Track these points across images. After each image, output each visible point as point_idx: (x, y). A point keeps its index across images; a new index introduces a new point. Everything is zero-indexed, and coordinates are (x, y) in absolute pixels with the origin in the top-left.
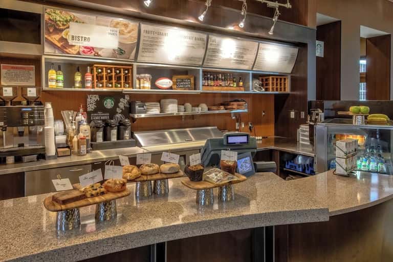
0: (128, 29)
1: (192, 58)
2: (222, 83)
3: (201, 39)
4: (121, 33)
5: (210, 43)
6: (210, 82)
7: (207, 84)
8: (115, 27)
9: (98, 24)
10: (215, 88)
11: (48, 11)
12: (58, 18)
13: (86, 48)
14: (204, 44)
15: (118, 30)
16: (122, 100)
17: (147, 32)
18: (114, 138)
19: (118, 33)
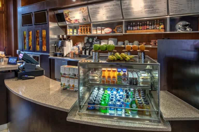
0: (84, 10)
1: (115, 16)
2: (141, 28)
3: (117, 5)
4: (83, 12)
5: (123, 5)
6: (138, 27)
7: (136, 29)
8: (80, 10)
9: (76, 11)
10: (136, 31)
11: (64, 11)
12: (66, 13)
13: (75, 20)
14: (119, 7)
15: (81, 11)
16: (95, 39)
17: (91, 9)
18: (87, 54)
19: (82, 13)
